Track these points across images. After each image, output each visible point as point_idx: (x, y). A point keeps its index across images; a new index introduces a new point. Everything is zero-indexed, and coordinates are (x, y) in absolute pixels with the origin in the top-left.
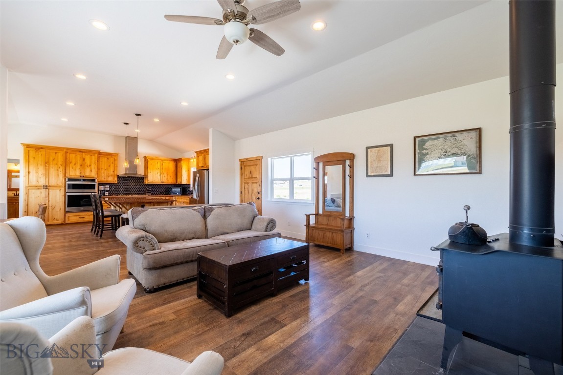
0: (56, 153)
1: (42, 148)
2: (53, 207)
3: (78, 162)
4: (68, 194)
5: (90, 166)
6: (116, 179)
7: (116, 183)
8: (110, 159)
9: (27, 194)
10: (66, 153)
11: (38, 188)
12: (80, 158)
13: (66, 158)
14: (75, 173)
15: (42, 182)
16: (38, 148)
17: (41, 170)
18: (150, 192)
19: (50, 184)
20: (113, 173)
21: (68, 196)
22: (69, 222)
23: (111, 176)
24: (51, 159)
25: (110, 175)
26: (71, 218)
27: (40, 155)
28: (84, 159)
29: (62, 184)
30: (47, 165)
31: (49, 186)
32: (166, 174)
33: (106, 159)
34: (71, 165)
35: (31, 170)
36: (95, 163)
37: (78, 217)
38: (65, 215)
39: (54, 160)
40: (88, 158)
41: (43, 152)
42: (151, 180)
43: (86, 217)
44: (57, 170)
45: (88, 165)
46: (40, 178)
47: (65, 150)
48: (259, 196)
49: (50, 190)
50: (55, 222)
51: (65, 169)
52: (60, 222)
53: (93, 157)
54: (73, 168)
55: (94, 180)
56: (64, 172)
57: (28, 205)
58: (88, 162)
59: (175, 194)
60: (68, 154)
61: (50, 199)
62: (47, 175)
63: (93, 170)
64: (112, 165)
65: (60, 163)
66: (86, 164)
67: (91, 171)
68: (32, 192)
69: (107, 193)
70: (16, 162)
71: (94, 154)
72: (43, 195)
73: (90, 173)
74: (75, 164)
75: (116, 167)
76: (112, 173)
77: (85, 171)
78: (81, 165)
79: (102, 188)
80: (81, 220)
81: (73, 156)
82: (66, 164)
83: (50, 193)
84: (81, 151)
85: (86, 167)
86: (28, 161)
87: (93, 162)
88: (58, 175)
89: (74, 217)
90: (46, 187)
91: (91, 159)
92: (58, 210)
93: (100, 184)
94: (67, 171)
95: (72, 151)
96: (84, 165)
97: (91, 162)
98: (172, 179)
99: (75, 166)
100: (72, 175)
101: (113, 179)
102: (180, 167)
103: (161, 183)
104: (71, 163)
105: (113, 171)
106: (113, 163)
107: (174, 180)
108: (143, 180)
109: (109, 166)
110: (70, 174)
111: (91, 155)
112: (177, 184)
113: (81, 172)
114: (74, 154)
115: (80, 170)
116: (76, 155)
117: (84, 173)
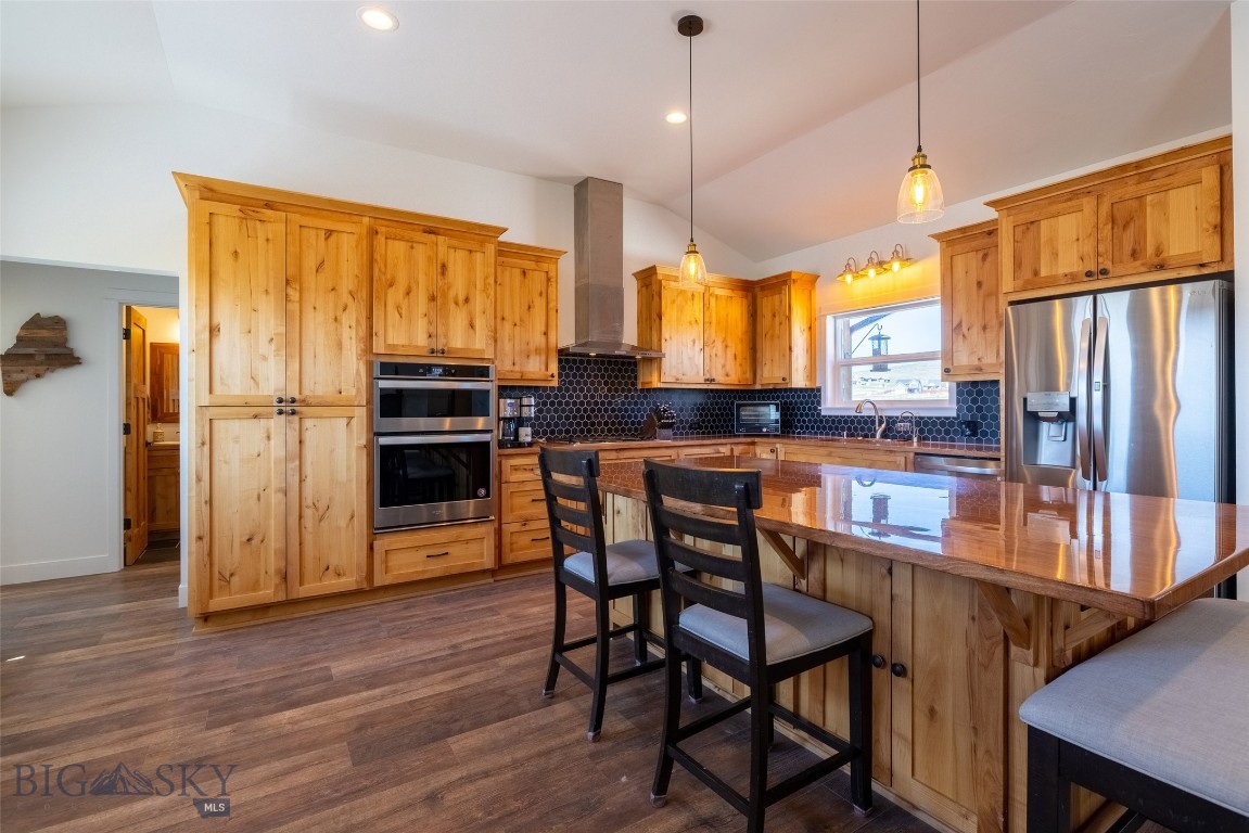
0: (329, 233)
1: (268, 205)
2: (322, 506)
3: (422, 279)
4: (384, 441)
5: (467, 300)
6: (554, 368)
7: (555, 383)
8: (529, 274)
9: (208, 443)
10: (373, 233)
11: (252, 409)
12: (429, 258)
13: (372, 261)
14: (406, 335)
15: (273, 381)
16: (255, 204)
17: (268, 321)
18: (670, 426)
19: (306, 392)
20: (543, 339)
21: (383, 448)
22: (388, 580)
23: (538, 351)
24: (310, 262)
25: (532, 347)
26: (396, 560)
27: (261, 240)
28: (444, 266)
29: (358, 390)
30: (294, 295)
31: (305, 403)
32: (719, 346)
33: (517, 272)
34: (395, 296)
35: (222, 318)
36: (485, 290)
37: (425, 553)
38: (371, 548)
39: (320, 267)
40: (457, 261)
41: (274, 225)
42: (674, 373)
43: (454, 550)
44: (336, 319)
45: (461, 298)
46: (265, 358)
47: (366, 220)
49: (308, 423)
50: (332, 584)
51: (370, 318)
52: (349, 582)
53: (478, 256)
54: (398, 308)
55: (482, 372)
56: (363, 331)
57: (210, 502)
58: (458, 283)
59: (755, 431)
60: (381, 239)
61: (308, 470)
62: (292, 343)
63: (478, 324)
64: (539, 304)
65: (347, 284)
66: (452, 294)
67: (472, 326)
68: (228, 430)
69: (526, 434)
70: (162, 290)
71: (482, 243)
72: (276, 449)
73: (466, 338)
74: (408, 294)
75: (552, 313)
76: (539, 340)
77: (445, 324)
78: (433, 298)
79: (507, 408)
80: (436, 568)
81: (398, 248)
82: (372, 289)
83: (308, 436)
84: (433, 227)
85: (452, 306)
86: (209, 273)
87: (479, 285)
88: (340, 345)
89: (407, 556)
90: (290, 407)
91: (471, 269)
92: (343, 523)
93: (504, 391)
94: (378, 326)
95: (395, 224)
96: (445, 296)
97: (471, 284)
98: (739, 369)
99: (406, 300)
100: (395, 343)
101: (543, 368)
102: (774, 316)
103: (705, 387)
104: (391, 285)
105: (543, 329)
106: (544, 295)
107: (744, 373)
108: (633, 371)
109: (529, 307)
110: (390, 342)
111: (470, 251)
112: (758, 387)
113: (432, 329)
114: (402, 239)
115: (430, 323)
116: (412, 247)
117: (446, 336)
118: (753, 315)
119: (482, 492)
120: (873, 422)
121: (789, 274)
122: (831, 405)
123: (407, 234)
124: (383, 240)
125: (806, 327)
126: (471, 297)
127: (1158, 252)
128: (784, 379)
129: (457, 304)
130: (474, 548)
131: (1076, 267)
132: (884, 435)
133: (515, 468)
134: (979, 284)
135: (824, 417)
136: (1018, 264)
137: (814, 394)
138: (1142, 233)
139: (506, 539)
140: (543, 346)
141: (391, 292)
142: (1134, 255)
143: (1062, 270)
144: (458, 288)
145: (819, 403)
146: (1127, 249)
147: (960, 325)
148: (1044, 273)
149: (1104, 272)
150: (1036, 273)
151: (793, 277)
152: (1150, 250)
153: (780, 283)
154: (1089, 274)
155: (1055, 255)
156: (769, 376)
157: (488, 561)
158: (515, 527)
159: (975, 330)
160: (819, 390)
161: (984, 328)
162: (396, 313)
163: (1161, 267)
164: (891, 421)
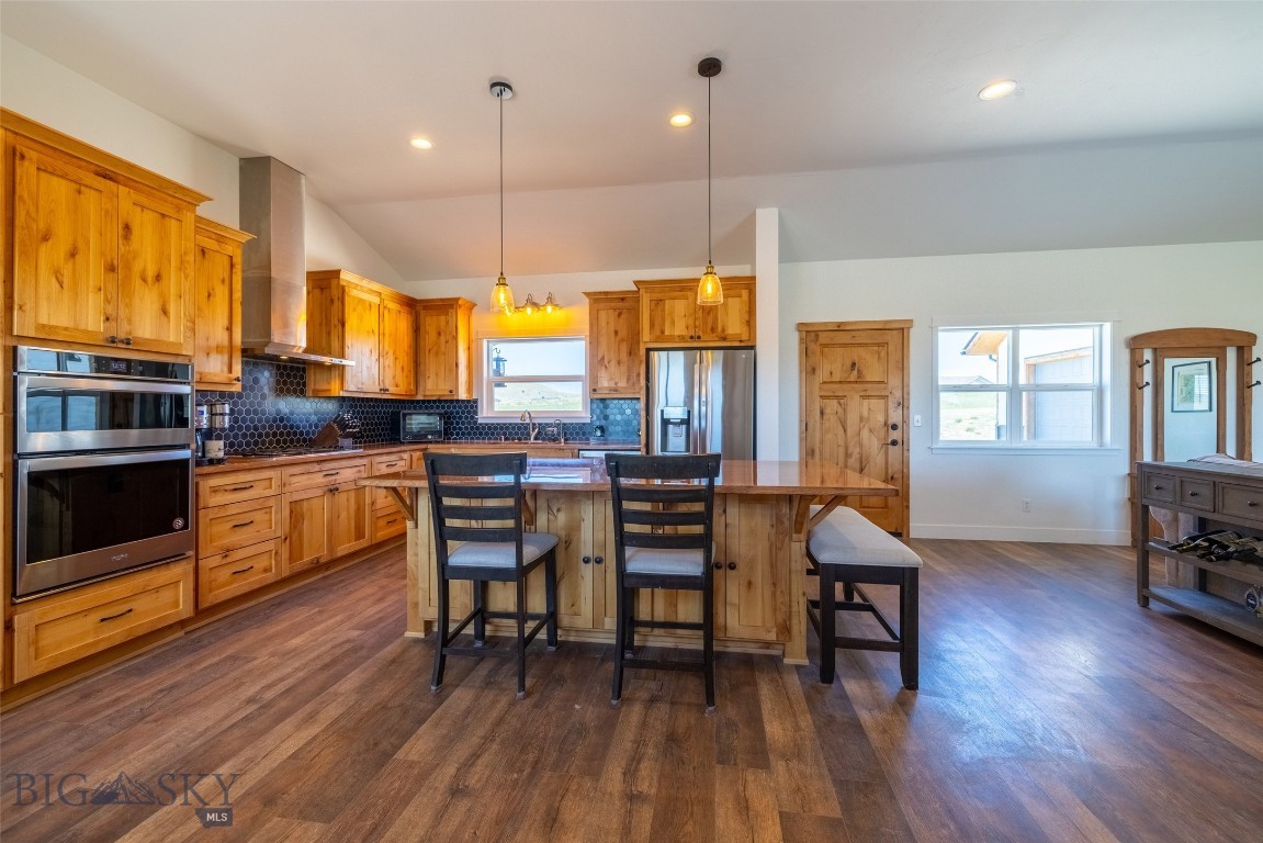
3: (94, 239)
4: (32, 464)
5: (158, 278)
6: (238, 370)
7: (237, 388)
8: (210, 254)
10: (14, 155)
12: (107, 212)
13: (12, 197)
14: (70, 314)
20: (226, 335)
21: (37, 475)
22: (40, 667)
23: (219, 349)
25: (213, 343)
26: (48, 638)
28: (127, 228)
32: (391, 359)
34: (46, 254)
36: (182, 269)
37: (96, 616)
38: (9, 626)
40: (147, 226)
42: (355, 382)
43: (140, 604)
45: (151, 274)
48: (895, 435)
51: (10, 281)
53: (173, 224)
54: (58, 275)
55: (182, 372)
58: (146, 251)
63: (173, 309)
66: (137, 267)
67: (165, 312)
69: (218, 448)
71: (178, 209)
73: (157, 326)
74: (73, 254)
75: (237, 305)
76: (221, 335)
77: (129, 305)
78: (111, 268)
80: (116, 633)
81: (58, 189)
82: (12, 241)
84: (111, 172)
85: (138, 282)
87: (175, 260)
89: (70, 626)
91: (163, 237)
94: (25, 295)
95: (50, 152)
96: (128, 267)
97: (162, 257)
98: (405, 380)
99: (70, 265)
100: (53, 323)
101: (226, 369)
102: (439, 334)
103: (379, 396)
104: (45, 238)
105: (226, 323)
106: (227, 282)
107: (409, 384)
108: (302, 377)
109: (209, 296)
110: (44, 320)
111: (163, 216)
112: (420, 397)
113: (110, 310)
114: (64, 177)
115: (107, 301)
116: (79, 192)
117: (129, 321)
118: (417, 330)
119: (179, 523)
120: (526, 428)
121: (457, 300)
122: (484, 415)
123: (71, 170)
124: (33, 170)
125: (466, 347)
126: (164, 275)
127: (723, 330)
128: (451, 392)
129: (144, 280)
130: (166, 596)
131: (684, 332)
132: (536, 438)
133: (215, 490)
134: (616, 332)
135: (481, 424)
136: (652, 325)
137: (471, 405)
138: (716, 319)
139: (203, 578)
140: (226, 343)
141: (44, 249)
142: (713, 330)
143: (677, 333)
144: (147, 261)
145: (476, 413)
146: (709, 327)
147: (603, 358)
148: (667, 333)
149: (699, 337)
150: (663, 332)
151: (460, 302)
152: (720, 329)
153: (447, 306)
154: (692, 337)
155: (673, 323)
156: (433, 388)
157: (184, 608)
158: (215, 561)
159: (613, 363)
160: (476, 401)
161: (619, 363)
162: (54, 280)
163: (724, 339)
164: (542, 427)
